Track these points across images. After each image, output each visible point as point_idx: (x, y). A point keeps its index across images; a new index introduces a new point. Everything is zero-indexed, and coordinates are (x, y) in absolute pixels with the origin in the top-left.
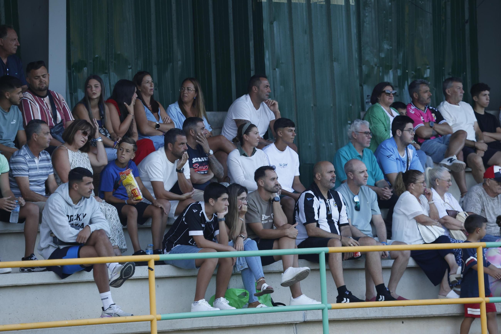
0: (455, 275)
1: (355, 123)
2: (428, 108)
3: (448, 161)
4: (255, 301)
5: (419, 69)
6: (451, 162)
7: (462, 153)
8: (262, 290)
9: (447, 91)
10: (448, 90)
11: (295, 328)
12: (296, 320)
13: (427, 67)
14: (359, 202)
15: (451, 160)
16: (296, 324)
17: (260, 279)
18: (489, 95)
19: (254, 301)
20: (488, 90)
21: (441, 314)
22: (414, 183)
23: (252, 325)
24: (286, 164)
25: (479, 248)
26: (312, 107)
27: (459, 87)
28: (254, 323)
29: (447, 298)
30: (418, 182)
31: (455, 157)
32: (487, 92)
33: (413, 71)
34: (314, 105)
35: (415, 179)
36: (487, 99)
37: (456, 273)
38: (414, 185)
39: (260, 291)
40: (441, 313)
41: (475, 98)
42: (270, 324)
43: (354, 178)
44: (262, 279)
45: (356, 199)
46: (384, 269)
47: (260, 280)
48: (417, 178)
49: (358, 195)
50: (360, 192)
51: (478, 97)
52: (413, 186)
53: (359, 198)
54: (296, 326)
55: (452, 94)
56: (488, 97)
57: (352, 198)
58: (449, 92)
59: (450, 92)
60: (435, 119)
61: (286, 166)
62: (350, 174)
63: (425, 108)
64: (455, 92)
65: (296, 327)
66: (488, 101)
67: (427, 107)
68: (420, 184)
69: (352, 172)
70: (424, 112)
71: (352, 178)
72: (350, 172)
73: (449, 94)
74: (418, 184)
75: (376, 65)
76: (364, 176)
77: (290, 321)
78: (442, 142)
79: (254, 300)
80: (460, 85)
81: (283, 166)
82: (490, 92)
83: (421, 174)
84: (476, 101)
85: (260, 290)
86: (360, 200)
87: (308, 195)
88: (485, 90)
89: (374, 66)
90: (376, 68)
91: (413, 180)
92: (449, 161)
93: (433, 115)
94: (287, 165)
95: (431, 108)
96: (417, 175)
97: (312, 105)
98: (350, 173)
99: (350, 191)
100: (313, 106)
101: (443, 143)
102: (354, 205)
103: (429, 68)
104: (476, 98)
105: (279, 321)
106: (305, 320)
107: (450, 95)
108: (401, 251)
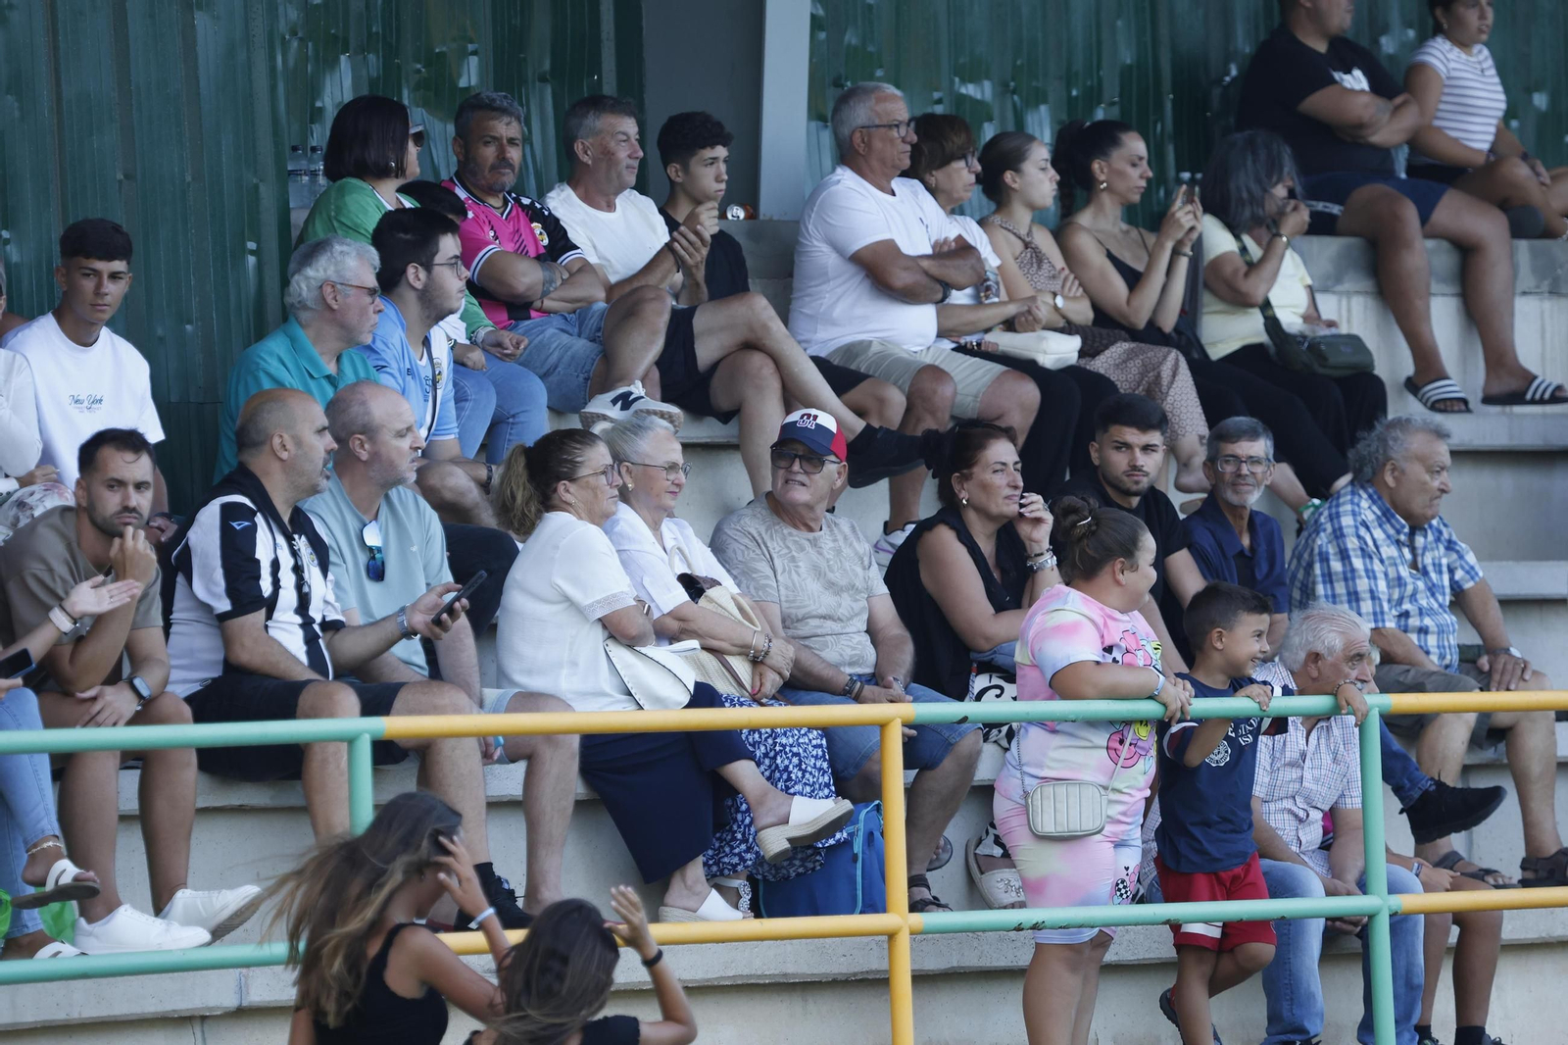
0: (782, 828)
1: (338, 248)
2: (517, 201)
3: (614, 402)
4: (31, 931)
5: (442, 55)
6: (623, 408)
7: (656, 374)
8: (50, 886)
9: (578, 147)
10: (583, 143)
11: (199, 1034)
12: (212, 1003)
13: (471, 47)
14: (379, 550)
15: (626, 401)
16: (203, 1018)
17: (46, 839)
18: (725, 161)
19: (26, 931)
20: (724, 146)
21: (708, 980)
22: (572, 480)
23: (53, 1024)
24: (98, 398)
25: (892, 724)
26: (120, 182)
27: (624, 134)
28: (59, 1015)
29: (703, 919)
30: (583, 472)
31: (637, 389)
32: (721, 152)
33: (419, 62)
34: (126, 176)
35: (575, 465)
36: (718, 180)
37: (785, 821)
38: (572, 488)
39: (40, 890)
40: (710, 976)
41: (674, 171)
42: (119, 1019)
43: (375, 456)
44: (51, 844)
45: (372, 537)
46: (496, 805)
47: (45, 845)
48: (578, 459)
49: (376, 518)
50: (384, 511)
51: (686, 169)
52: (566, 491)
53: (380, 531)
54: (202, 1027)
55: (595, 160)
56: (723, 167)
57: (357, 535)
58: (586, 153)
59: (589, 153)
60: (546, 242)
61: (98, 405)
62: (358, 442)
63: (506, 202)
64: (608, 155)
65: (203, 1032)
66: (723, 186)
67: (513, 199)
68: (592, 480)
69: (369, 431)
70: (502, 214)
71: (364, 456)
72: (361, 434)
73: (586, 159)
74: (587, 482)
75: (294, 33)
76: (411, 448)
77: (190, 1006)
78: (576, 330)
79: (29, 924)
80: (630, 126)
81: (86, 404)
82: (729, 151)
83: (594, 442)
84: (679, 180)
85: (43, 883)
86: (386, 540)
87: (229, 512)
88: (713, 145)
89: (287, 37)
90: (295, 44)
91: (565, 470)
92: (619, 404)
93: (537, 227)
94: (101, 400)
95: (526, 201)
96: (578, 446)
97: (120, 176)
98: (359, 436)
99: (349, 506)
100: (122, 177)
101: (579, 336)
102: (363, 558)
103: (474, 53)
104: (677, 171)
105: (150, 1007)
106: (245, 1004)
107: (590, 162)
108: (550, 737)
